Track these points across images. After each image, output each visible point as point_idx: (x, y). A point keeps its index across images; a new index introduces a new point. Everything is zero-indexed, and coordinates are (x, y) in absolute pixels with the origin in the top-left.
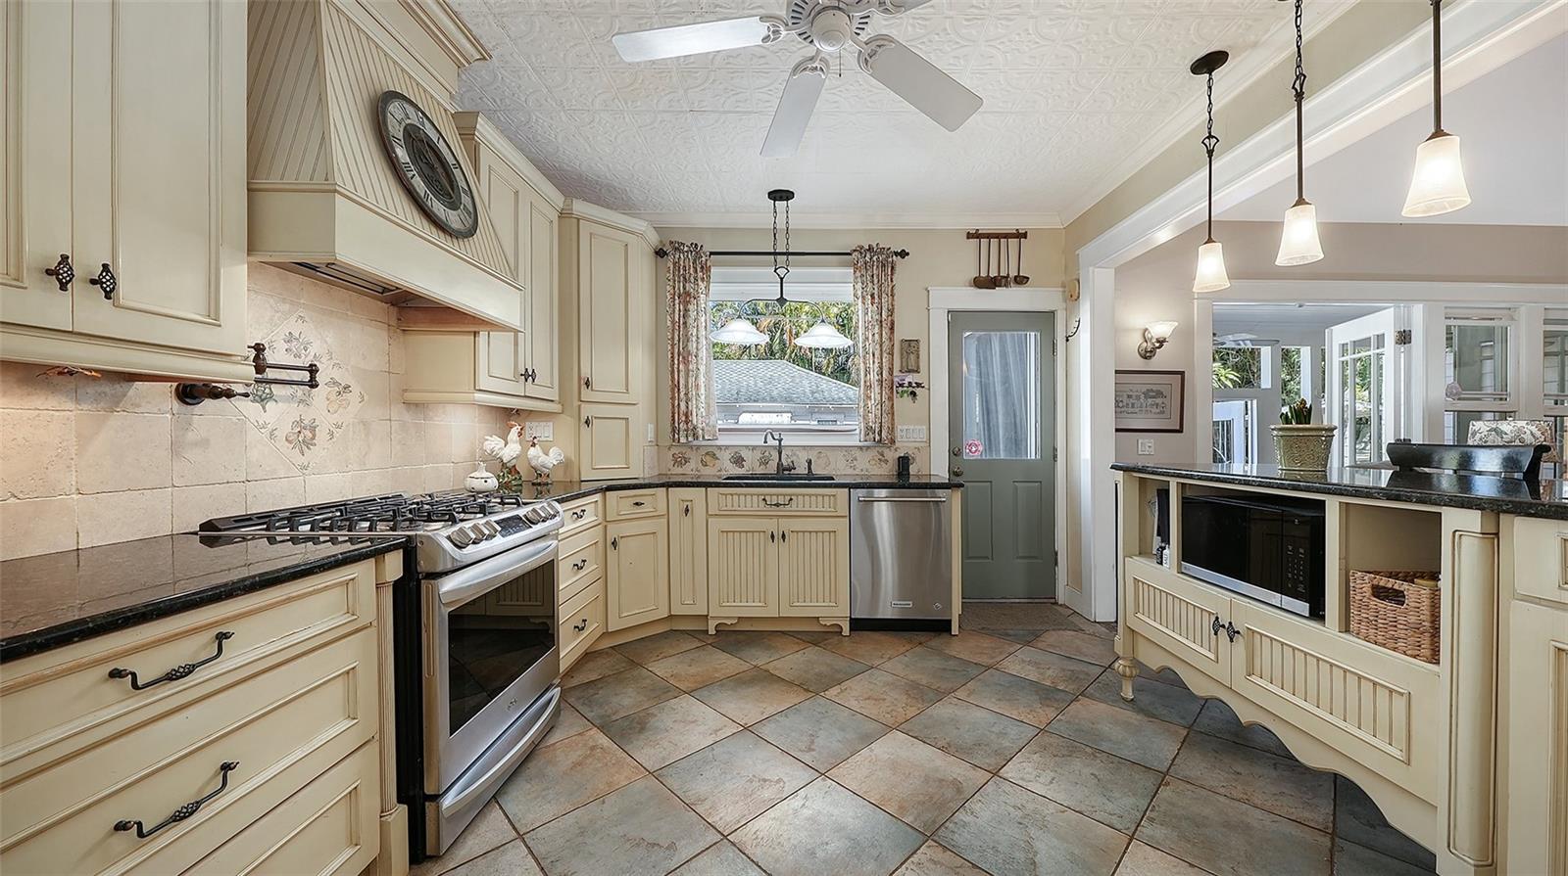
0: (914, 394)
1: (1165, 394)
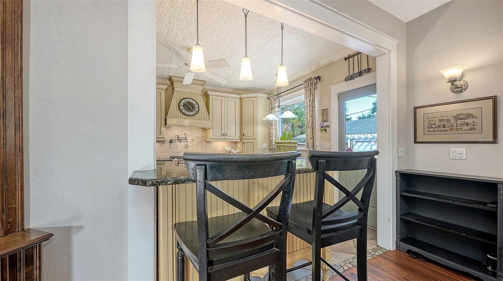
0: (325, 130)
1: (475, 115)
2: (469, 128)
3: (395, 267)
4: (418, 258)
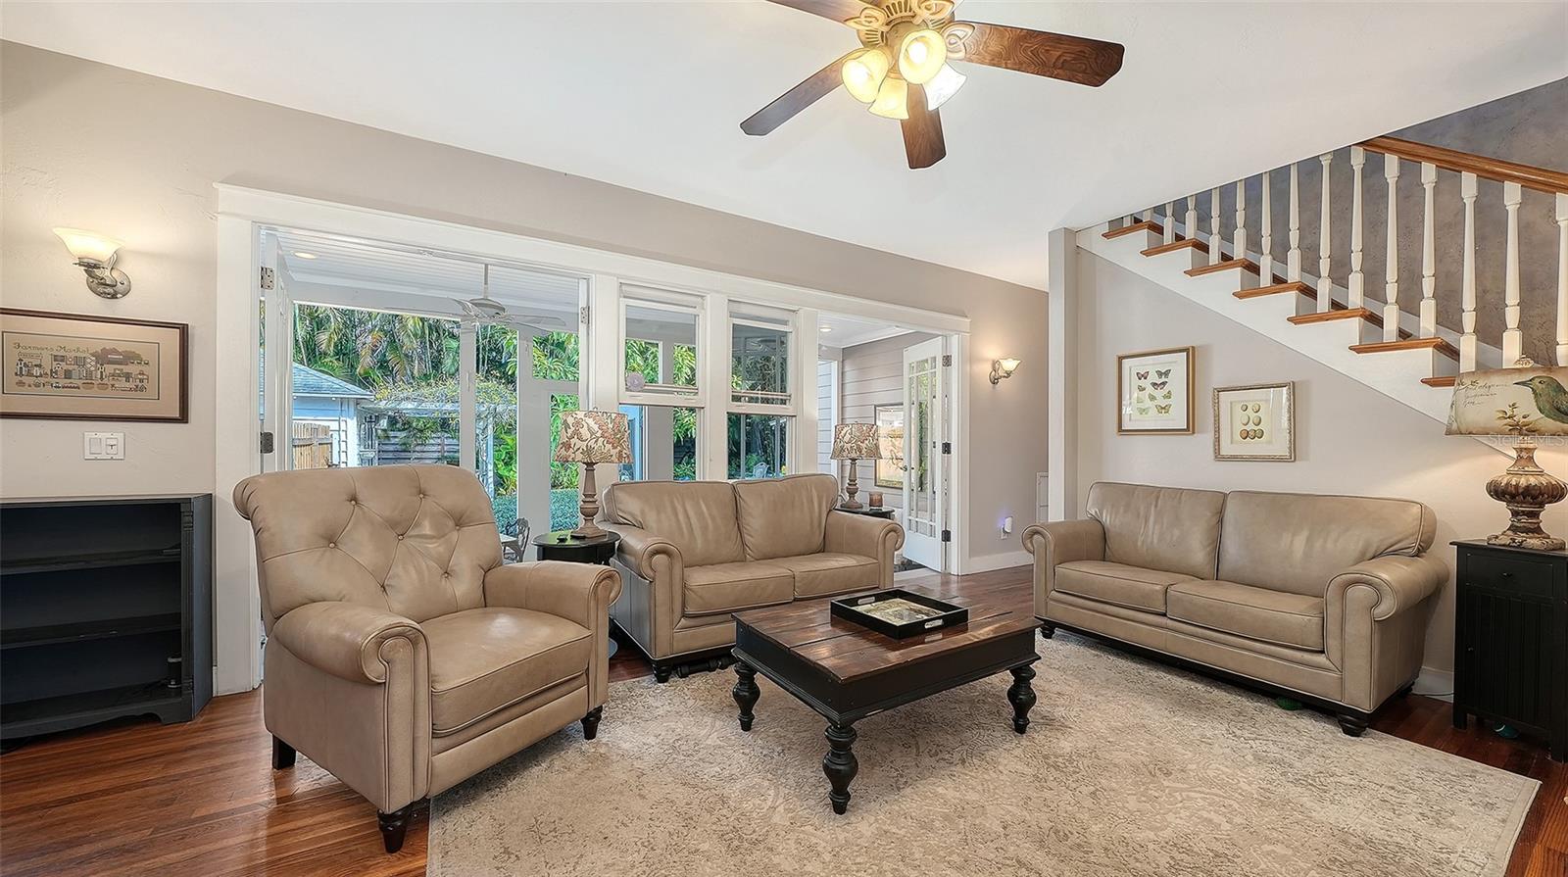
1: (145, 359)
2: (131, 385)
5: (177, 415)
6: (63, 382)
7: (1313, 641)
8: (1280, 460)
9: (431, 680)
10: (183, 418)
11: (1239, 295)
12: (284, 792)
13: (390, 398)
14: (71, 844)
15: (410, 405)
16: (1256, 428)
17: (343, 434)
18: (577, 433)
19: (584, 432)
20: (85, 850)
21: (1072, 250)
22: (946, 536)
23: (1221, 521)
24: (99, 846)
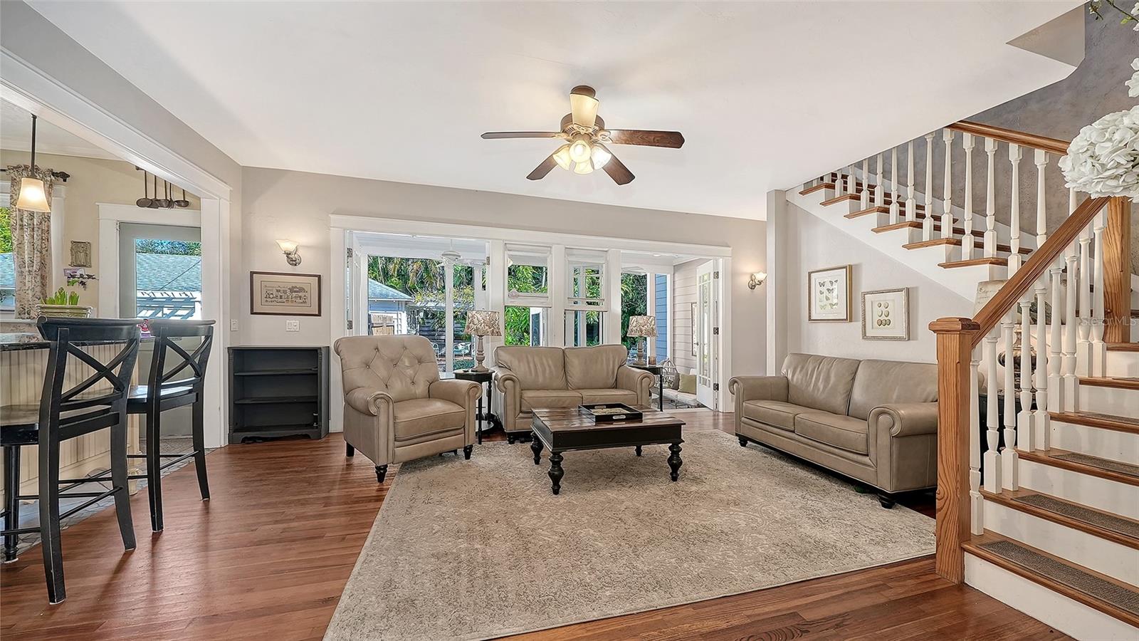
0: (83, 283)
1: (306, 290)
2: (301, 301)
3: (227, 456)
4: (255, 442)
5: (317, 313)
6: (280, 300)
7: (862, 448)
8: (900, 339)
9: (395, 418)
10: (319, 315)
11: (875, 231)
12: (349, 463)
13: (419, 300)
14: (283, 468)
15: (432, 304)
16: (886, 318)
17: (399, 320)
18: (472, 321)
19: (476, 321)
20: (287, 470)
21: (781, 203)
22: (716, 387)
23: (853, 379)
24: (291, 470)
